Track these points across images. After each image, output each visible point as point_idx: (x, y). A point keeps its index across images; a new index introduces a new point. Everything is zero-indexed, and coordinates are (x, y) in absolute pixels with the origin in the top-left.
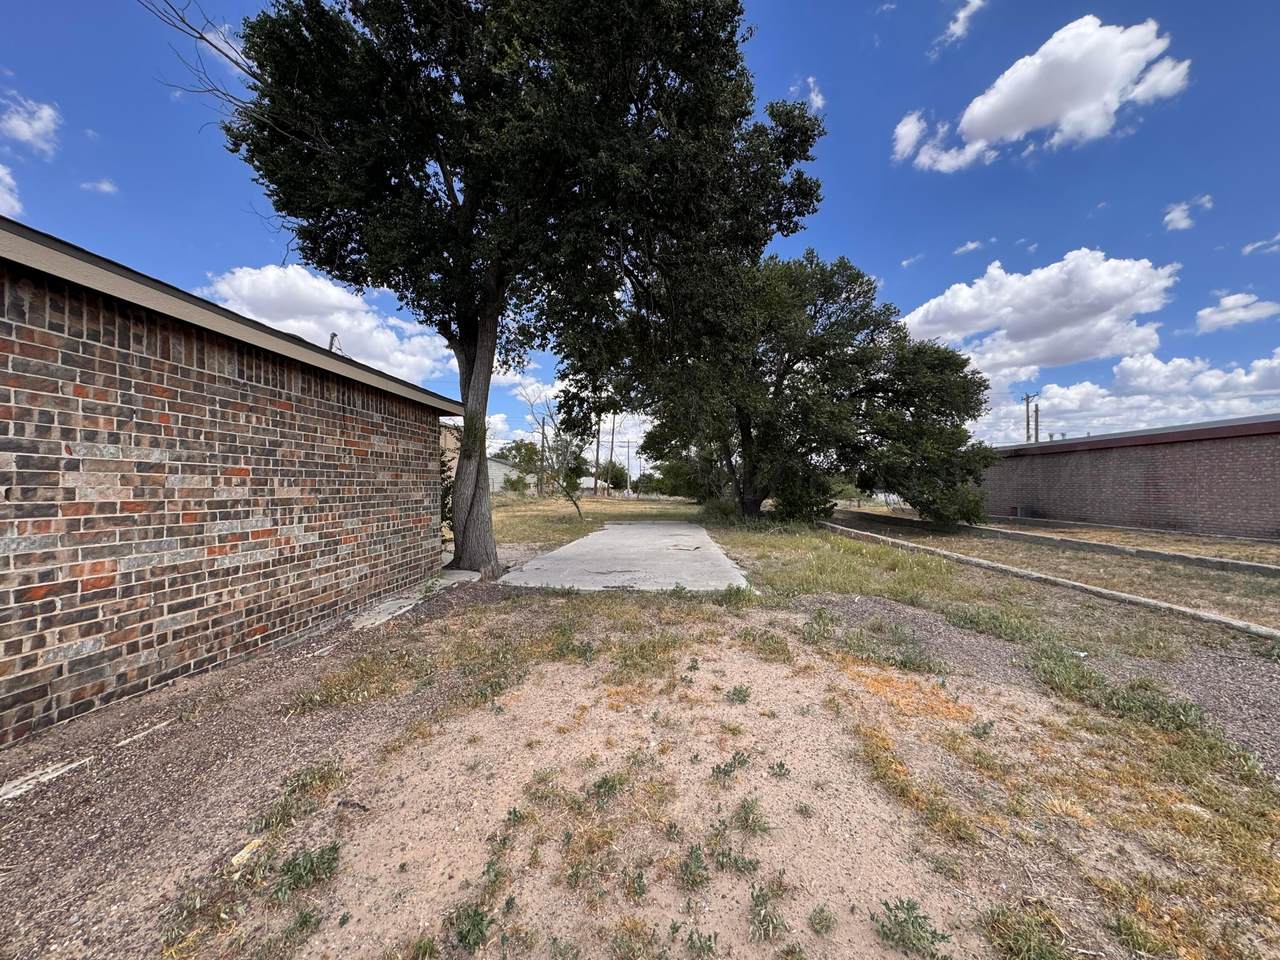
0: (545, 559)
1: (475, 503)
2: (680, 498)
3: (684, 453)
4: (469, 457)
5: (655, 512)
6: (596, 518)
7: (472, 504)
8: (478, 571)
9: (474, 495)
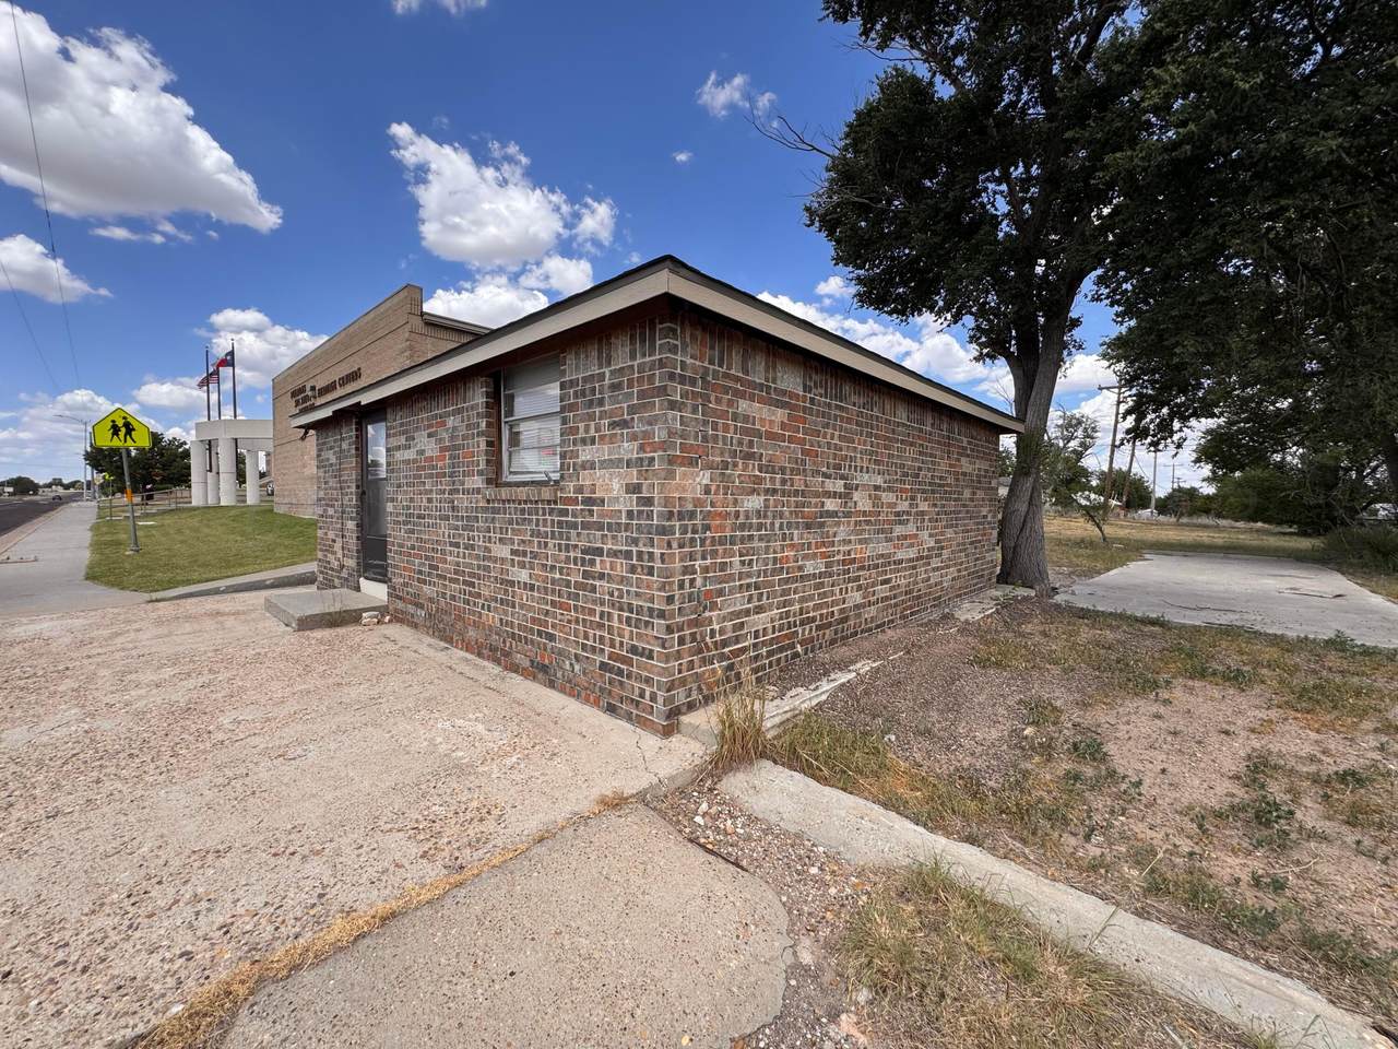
0: (1088, 585)
1: (1028, 520)
2: (1260, 524)
3: (1277, 457)
4: (1027, 474)
5: (1220, 542)
6: (1128, 545)
7: (1025, 521)
8: (1031, 587)
9: (1028, 512)
